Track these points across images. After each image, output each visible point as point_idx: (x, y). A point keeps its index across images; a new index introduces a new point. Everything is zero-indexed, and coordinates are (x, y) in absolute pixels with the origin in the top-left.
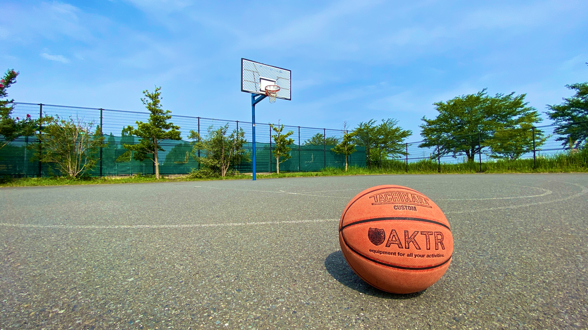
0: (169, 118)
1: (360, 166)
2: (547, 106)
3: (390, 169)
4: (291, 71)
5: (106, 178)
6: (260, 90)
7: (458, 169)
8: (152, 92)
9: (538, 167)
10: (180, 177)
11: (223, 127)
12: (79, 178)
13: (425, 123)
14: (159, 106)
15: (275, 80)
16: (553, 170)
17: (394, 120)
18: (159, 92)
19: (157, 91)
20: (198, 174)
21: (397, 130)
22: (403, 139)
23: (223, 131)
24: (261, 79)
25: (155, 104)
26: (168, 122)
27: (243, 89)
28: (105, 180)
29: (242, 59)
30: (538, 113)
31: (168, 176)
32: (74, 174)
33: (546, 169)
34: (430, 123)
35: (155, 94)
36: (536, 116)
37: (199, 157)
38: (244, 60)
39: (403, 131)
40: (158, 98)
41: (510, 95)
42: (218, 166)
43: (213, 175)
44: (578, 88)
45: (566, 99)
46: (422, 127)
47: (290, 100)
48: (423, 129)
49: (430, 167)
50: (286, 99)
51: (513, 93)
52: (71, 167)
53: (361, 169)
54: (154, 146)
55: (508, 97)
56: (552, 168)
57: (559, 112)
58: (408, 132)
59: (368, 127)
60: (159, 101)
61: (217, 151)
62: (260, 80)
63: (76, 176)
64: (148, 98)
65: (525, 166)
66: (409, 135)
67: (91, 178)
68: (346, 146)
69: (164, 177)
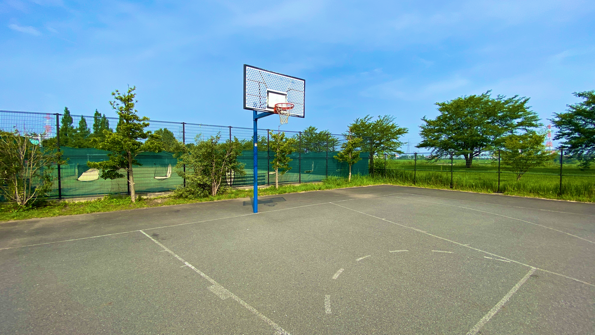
0: (146, 125)
1: (363, 175)
2: (554, 114)
3: (395, 179)
4: (304, 80)
5: (67, 201)
6: (268, 107)
7: (473, 187)
8: (124, 93)
9: (564, 193)
10: (162, 196)
11: (215, 136)
12: (31, 207)
13: (425, 124)
14: (134, 111)
15: (286, 93)
16: (580, 198)
17: (391, 117)
18: (133, 93)
19: (130, 92)
20: (183, 193)
21: (393, 127)
22: (398, 136)
23: (213, 141)
24: (268, 92)
25: (129, 108)
26: (145, 130)
27: (247, 106)
28: (66, 205)
29: (245, 66)
30: (539, 117)
31: (147, 195)
32: (22, 201)
33: (573, 196)
34: (430, 123)
35: (128, 96)
36: (537, 120)
37: (184, 171)
38: (247, 67)
39: (398, 128)
40: (132, 100)
41: (513, 98)
42: (209, 183)
43: (202, 195)
44: (585, 97)
45: (570, 106)
46: (422, 128)
47: (304, 117)
48: (423, 130)
49: (441, 181)
50: (299, 116)
51: (516, 97)
52: (19, 193)
53: (364, 178)
54: (128, 162)
55: (511, 100)
56: (579, 196)
57: (565, 121)
58: (404, 129)
59: (364, 124)
60: (133, 105)
61: (207, 165)
62: (268, 94)
63: (27, 205)
64: (119, 102)
65: (549, 191)
66: (405, 133)
67: (46, 202)
68: (350, 154)
69: (142, 197)
